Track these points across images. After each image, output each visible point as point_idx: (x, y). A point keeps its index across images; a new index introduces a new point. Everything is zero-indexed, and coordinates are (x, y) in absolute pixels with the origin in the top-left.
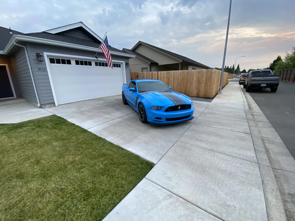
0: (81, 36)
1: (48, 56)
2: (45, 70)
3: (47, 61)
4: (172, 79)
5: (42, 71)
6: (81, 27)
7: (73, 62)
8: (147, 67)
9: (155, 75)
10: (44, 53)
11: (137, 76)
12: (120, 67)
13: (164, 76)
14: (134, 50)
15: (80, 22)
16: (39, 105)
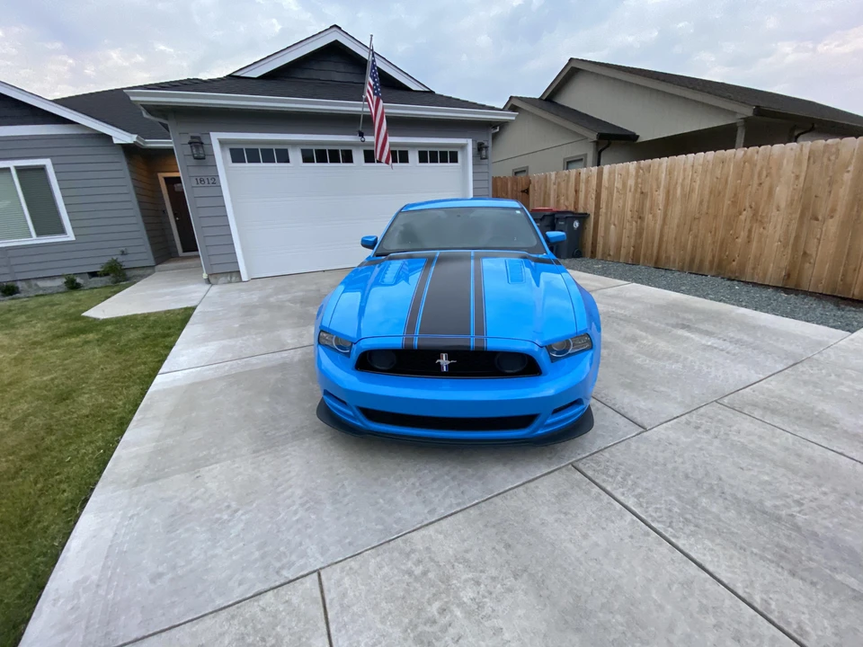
0: (338, 73)
1: (222, 143)
2: (215, 181)
3: (221, 157)
4: (660, 197)
5: (206, 184)
6: (336, 41)
7: (295, 156)
8: (586, 155)
9: (588, 181)
10: (211, 133)
11: (523, 191)
12: (456, 161)
13: (624, 185)
14: (550, 99)
15: (331, 27)
16: (205, 276)
